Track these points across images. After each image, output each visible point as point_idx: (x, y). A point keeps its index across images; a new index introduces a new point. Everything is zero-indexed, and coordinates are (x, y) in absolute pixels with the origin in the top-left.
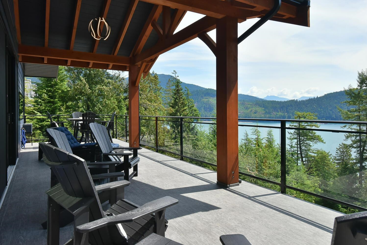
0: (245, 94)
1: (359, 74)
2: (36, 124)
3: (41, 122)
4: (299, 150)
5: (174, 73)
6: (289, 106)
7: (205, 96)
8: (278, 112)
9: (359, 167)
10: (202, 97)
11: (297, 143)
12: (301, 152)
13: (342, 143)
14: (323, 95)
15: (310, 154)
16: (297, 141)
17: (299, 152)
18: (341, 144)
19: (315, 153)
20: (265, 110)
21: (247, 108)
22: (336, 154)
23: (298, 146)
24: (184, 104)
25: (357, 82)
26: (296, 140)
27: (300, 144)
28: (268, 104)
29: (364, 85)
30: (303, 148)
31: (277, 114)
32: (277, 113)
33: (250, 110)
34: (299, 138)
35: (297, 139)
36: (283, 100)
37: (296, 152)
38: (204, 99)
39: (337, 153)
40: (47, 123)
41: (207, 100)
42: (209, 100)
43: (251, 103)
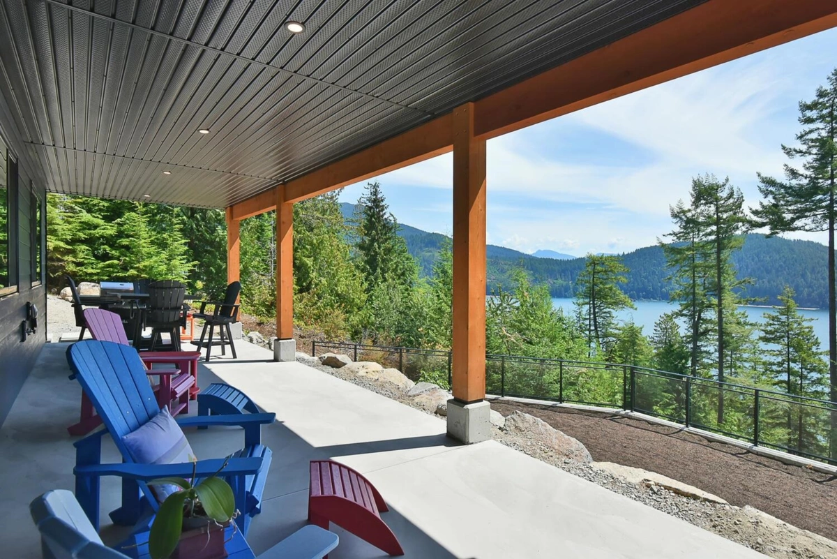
0: (500, 246)
1: (694, 182)
2: (79, 231)
3: (89, 229)
4: (592, 323)
5: (368, 188)
6: (575, 269)
7: (426, 246)
8: (557, 279)
9: (691, 348)
10: (421, 248)
11: (590, 311)
12: (595, 326)
13: (665, 314)
14: (633, 250)
15: (611, 330)
16: (590, 308)
17: (592, 328)
18: (663, 315)
19: (619, 330)
20: (533, 275)
21: (502, 270)
22: (655, 332)
23: (592, 316)
24: (388, 227)
25: (691, 197)
26: (587, 307)
27: (595, 313)
28: (540, 264)
29: (703, 202)
30: (600, 320)
31: (554, 283)
32: (555, 281)
33: (507, 274)
34: (594, 302)
35: (590, 304)
36: (566, 259)
37: (588, 327)
38: (423, 253)
39: (655, 330)
40: (102, 231)
41: (430, 254)
42: (433, 255)
43: (509, 263)
